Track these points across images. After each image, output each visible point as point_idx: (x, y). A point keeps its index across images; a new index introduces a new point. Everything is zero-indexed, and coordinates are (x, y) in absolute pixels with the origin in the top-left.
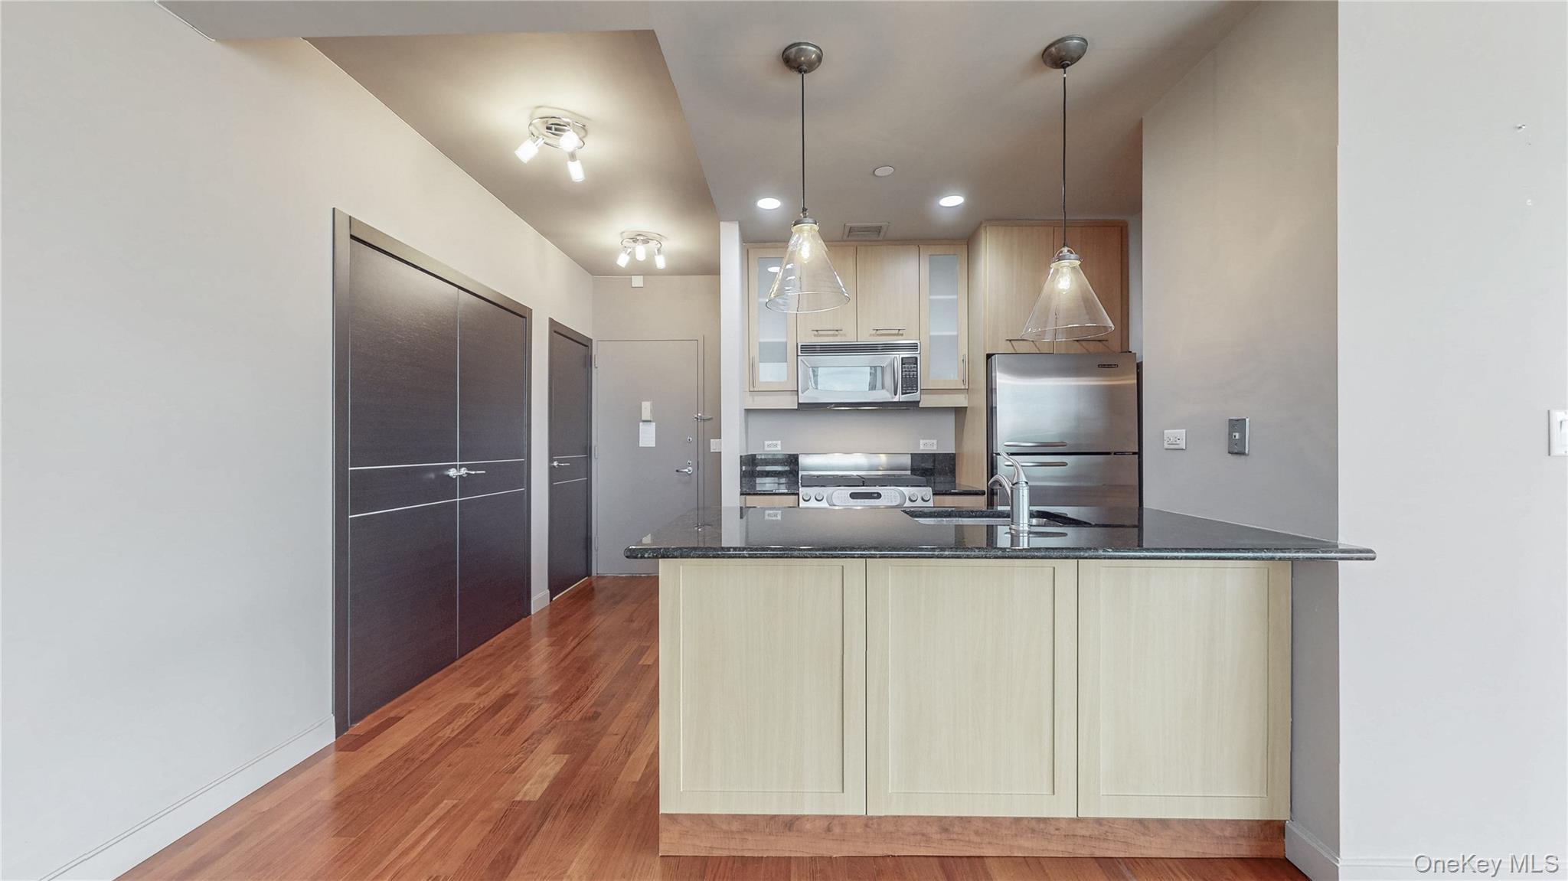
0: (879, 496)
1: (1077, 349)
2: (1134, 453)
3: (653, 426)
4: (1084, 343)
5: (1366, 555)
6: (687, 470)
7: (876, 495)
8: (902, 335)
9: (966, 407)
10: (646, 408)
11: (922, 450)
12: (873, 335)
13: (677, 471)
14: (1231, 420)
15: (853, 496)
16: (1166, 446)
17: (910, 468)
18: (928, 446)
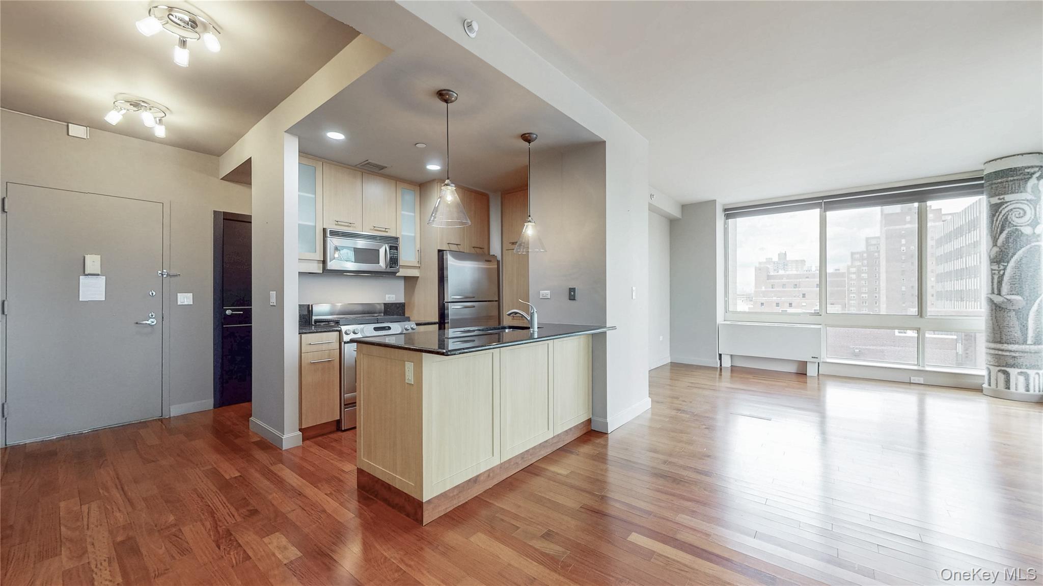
0: (389, 328)
1: (473, 251)
2: (496, 301)
3: (102, 280)
4: (476, 249)
5: (614, 328)
6: (149, 322)
7: (387, 328)
8: (387, 232)
9: (418, 277)
10: (93, 262)
11: (388, 301)
12: (373, 230)
13: (137, 323)
14: (570, 288)
15: (376, 329)
16: (541, 297)
17: (383, 311)
18: (391, 298)
